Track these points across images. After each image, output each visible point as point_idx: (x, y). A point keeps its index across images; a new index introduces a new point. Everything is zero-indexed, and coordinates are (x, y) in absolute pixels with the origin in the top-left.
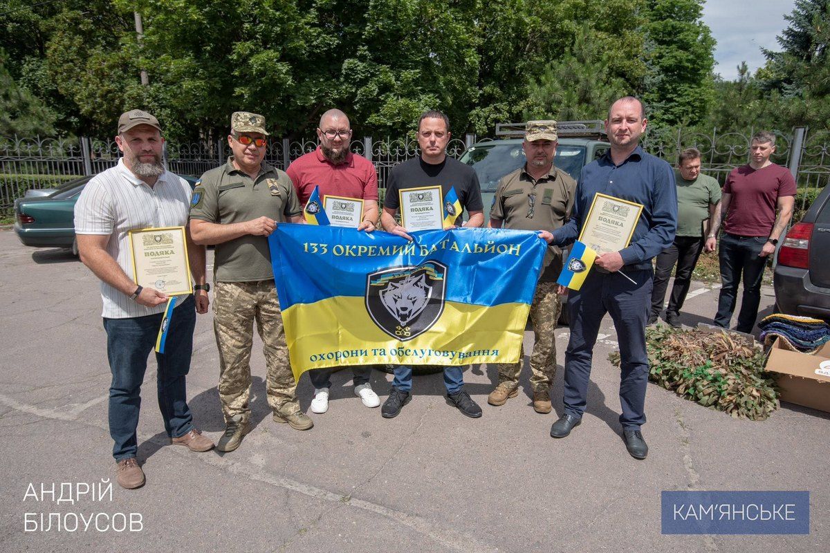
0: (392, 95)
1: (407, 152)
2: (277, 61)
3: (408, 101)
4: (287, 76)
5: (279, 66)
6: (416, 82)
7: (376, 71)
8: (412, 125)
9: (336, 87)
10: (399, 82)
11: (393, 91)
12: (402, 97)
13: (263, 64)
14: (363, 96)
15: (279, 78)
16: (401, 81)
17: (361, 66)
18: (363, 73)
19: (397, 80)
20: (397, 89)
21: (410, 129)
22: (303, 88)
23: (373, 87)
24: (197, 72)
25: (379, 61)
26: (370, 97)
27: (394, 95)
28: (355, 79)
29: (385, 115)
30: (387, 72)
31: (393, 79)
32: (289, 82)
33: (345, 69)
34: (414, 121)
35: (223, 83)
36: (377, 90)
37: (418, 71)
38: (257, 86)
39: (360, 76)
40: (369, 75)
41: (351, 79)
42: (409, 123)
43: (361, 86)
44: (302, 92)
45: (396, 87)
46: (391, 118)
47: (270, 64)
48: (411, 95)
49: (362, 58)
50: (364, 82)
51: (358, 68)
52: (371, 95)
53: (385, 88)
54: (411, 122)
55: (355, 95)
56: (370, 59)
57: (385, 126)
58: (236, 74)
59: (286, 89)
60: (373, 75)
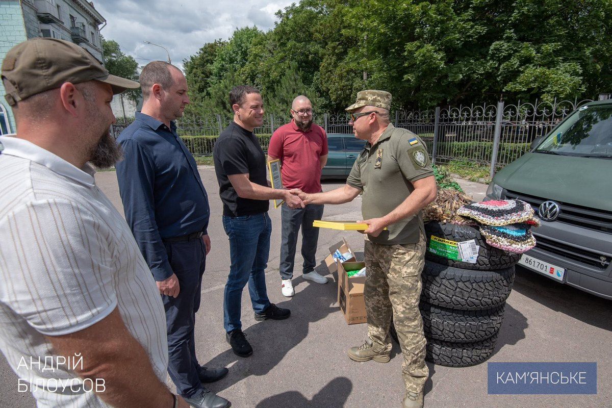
0: (531, 66)
1: (535, 113)
2: (434, 52)
3: (545, 69)
4: (441, 61)
5: (435, 55)
6: (557, 53)
7: (519, 48)
8: (547, 89)
9: (482, 64)
10: (539, 54)
11: (533, 63)
12: (540, 67)
13: (424, 56)
14: (505, 69)
15: (435, 63)
16: (541, 54)
17: (506, 45)
18: (507, 51)
19: (538, 52)
20: (536, 60)
21: (544, 93)
22: (454, 69)
23: (515, 62)
24: (384, 67)
25: (522, 39)
26: (511, 69)
27: (534, 66)
28: (499, 57)
29: (520, 83)
30: (529, 47)
31: (534, 53)
32: (442, 65)
33: (492, 50)
34: (549, 86)
35: (398, 72)
36: (518, 63)
37: (559, 43)
38: (419, 72)
39: (503, 54)
40: (512, 52)
41: (496, 57)
42: (544, 87)
43: (504, 62)
44: (454, 72)
45: (536, 59)
46: (527, 85)
47: (428, 54)
48: (551, 64)
49: (509, 39)
50: (507, 58)
51: (504, 47)
52: (512, 68)
53: (526, 61)
54: (546, 87)
55: (497, 69)
56: (515, 39)
57: (520, 92)
58: (406, 65)
59: (440, 71)
60: (516, 51)
